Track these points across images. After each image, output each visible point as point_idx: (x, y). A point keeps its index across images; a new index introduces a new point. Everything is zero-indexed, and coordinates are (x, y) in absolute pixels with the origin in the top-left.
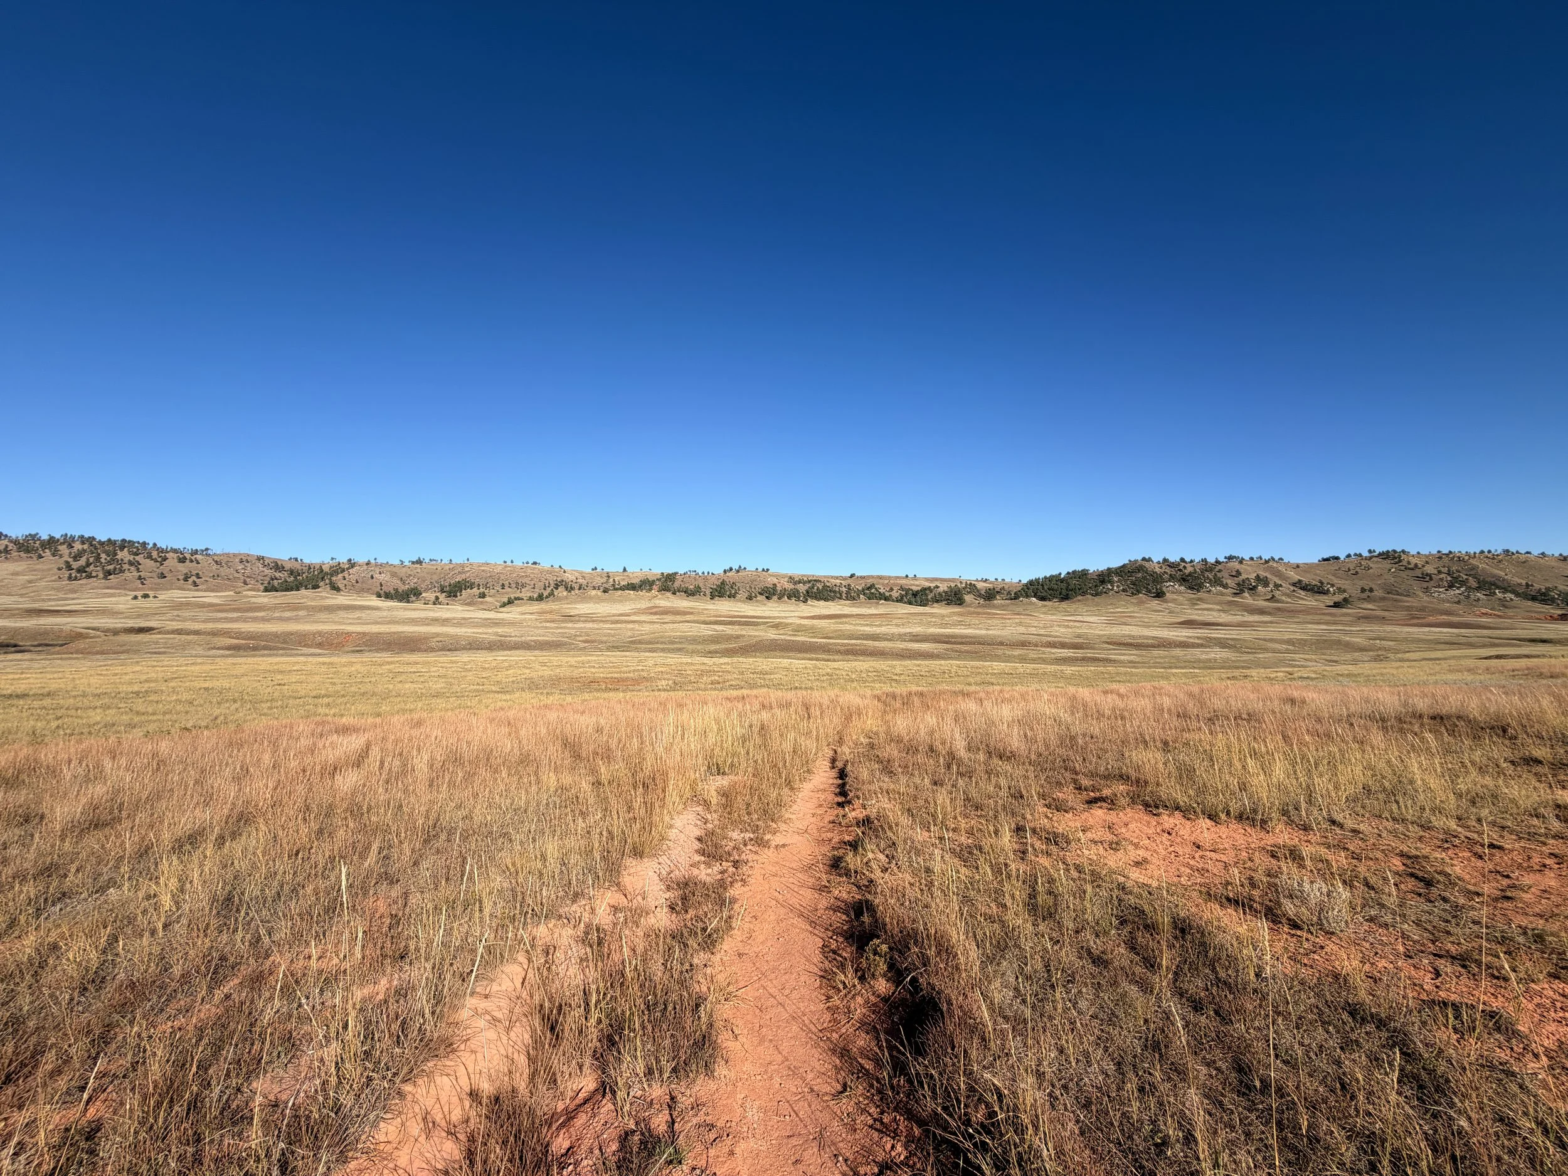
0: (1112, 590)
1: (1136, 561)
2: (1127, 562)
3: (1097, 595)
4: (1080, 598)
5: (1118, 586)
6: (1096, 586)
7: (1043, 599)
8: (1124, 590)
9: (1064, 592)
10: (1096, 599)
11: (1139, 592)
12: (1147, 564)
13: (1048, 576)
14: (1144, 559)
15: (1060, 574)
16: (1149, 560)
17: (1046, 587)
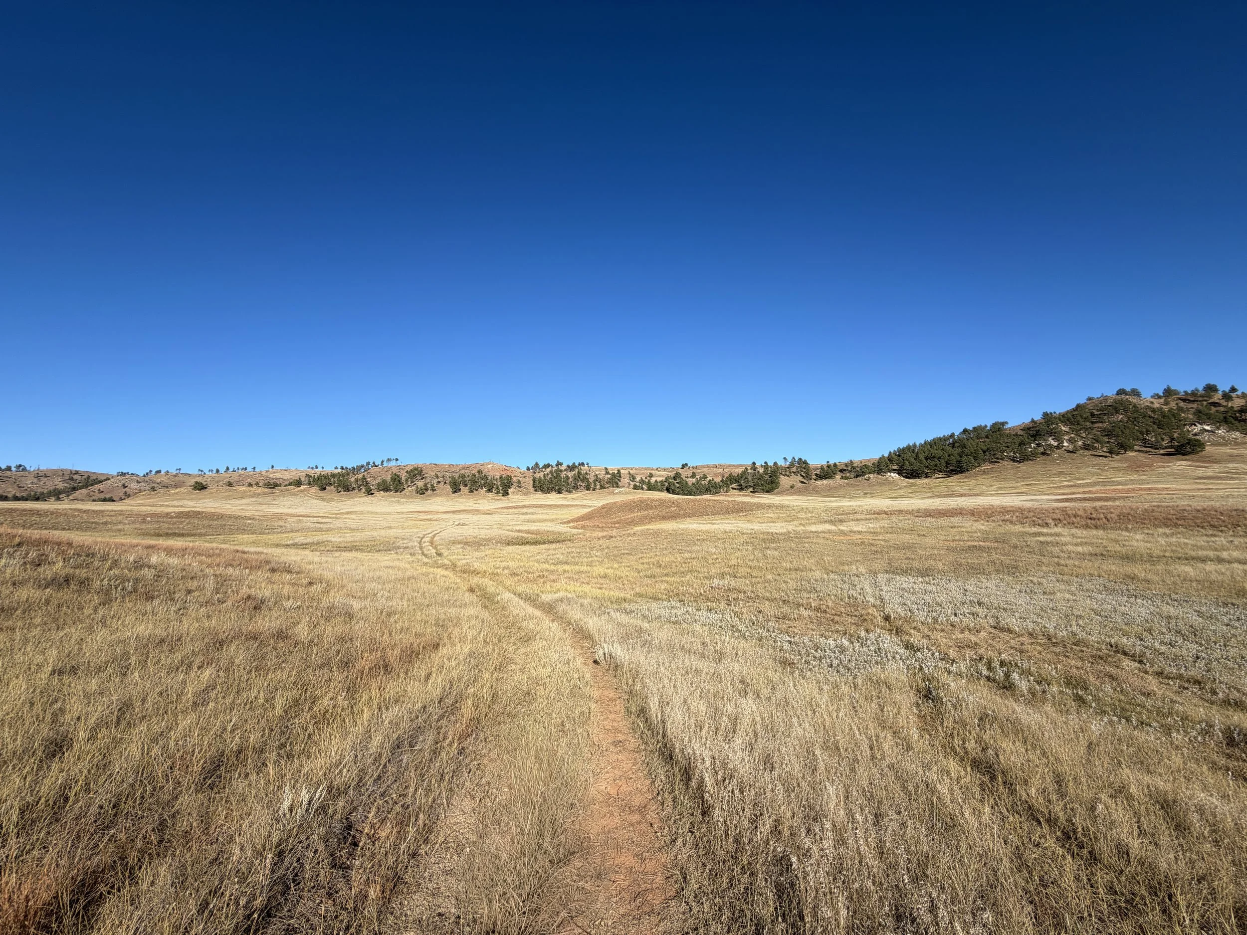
0: (1058, 447)
1: (1106, 399)
2: (1082, 401)
3: (1024, 459)
4: (986, 467)
5: (1071, 441)
6: (1022, 443)
7: (913, 474)
8: (1086, 447)
9: (954, 460)
10: (1023, 467)
11: (1124, 447)
12: (1133, 399)
13: (930, 438)
14: (1121, 392)
15: (952, 435)
16: (1135, 393)
17: (922, 457)
